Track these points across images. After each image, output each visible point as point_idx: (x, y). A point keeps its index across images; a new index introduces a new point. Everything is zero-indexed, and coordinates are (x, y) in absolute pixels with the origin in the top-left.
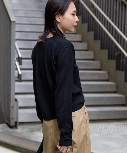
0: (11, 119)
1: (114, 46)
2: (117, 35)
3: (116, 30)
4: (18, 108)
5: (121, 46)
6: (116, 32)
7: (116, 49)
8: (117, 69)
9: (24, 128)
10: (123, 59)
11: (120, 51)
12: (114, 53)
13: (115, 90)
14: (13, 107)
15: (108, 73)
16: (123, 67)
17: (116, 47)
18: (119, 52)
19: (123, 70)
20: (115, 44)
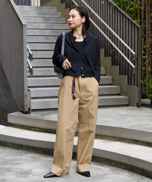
0: (25, 105)
1: (109, 45)
2: (111, 35)
3: (110, 31)
4: (31, 98)
5: (115, 44)
6: (111, 33)
7: (111, 47)
8: (112, 65)
9: (36, 114)
10: (117, 55)
11: (115, 48)
12: (110, 52)
13: (111, 83)
14: (26, 96)
15: (105, 69)
16: (117, 63)
17: (111, 45)
18: (114, 50)
19: (117, 65)
20: (110, 43)
